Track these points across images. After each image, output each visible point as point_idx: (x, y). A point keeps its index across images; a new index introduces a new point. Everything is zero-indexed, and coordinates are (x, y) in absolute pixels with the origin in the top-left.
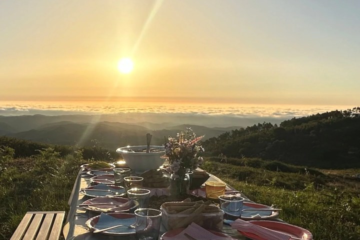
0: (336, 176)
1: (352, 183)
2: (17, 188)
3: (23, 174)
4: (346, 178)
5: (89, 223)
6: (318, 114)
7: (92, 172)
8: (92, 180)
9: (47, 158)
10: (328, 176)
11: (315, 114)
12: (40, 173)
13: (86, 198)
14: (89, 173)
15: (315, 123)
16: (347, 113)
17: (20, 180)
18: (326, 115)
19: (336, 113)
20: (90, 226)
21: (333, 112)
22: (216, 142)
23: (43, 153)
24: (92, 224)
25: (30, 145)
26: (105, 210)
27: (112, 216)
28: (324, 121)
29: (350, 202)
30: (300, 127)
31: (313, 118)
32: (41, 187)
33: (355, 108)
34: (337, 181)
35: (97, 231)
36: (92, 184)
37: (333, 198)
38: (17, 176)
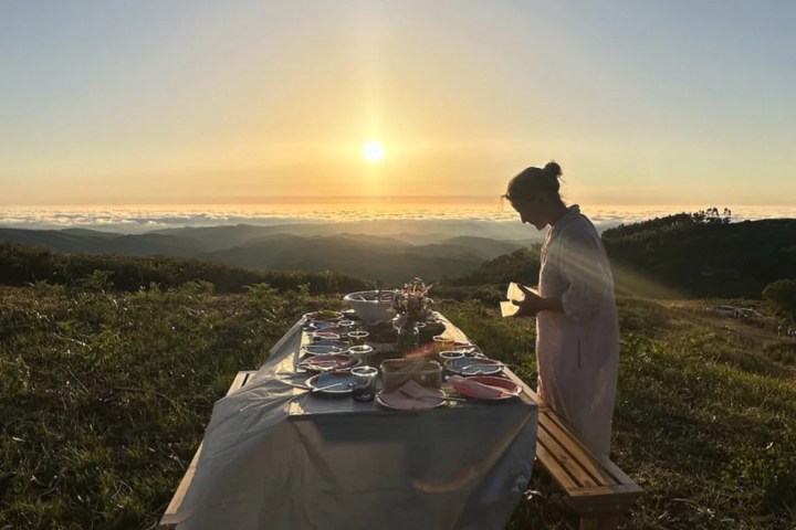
0: (682, 309)
1: (705, 320)
2: (221, 339)
3: (226, 320)
4: (697, 313)
5: (308, 382)
6: (657, 219)
7: (315, 324)
8: (315, 334)
9: (260, 297)
10: (671, 310)
11: (652, 219)
12: (250, 318)
13: (307, 356)
14: (311, 325)
15: (654, 232)
16: (699, 217)
17: (224, 328)
18: (668, 220)
19: (683, 217)
20: (310, 386)
21: (677, 215)
22: (508, 262)
23: (255, 291)
24: (311, 383)
25: (232, 271)
26: (326, 369)
27: (334, 375)
28: (666, 228)
29: (648, 351)
30: (631, 237)
31: (649, 224)
32: (253, 338)
33: (709, 210)
34: (684, 316)
35: (316, 389)
36: (316, 339)
37: (627, 346)
38: (220, 322)
